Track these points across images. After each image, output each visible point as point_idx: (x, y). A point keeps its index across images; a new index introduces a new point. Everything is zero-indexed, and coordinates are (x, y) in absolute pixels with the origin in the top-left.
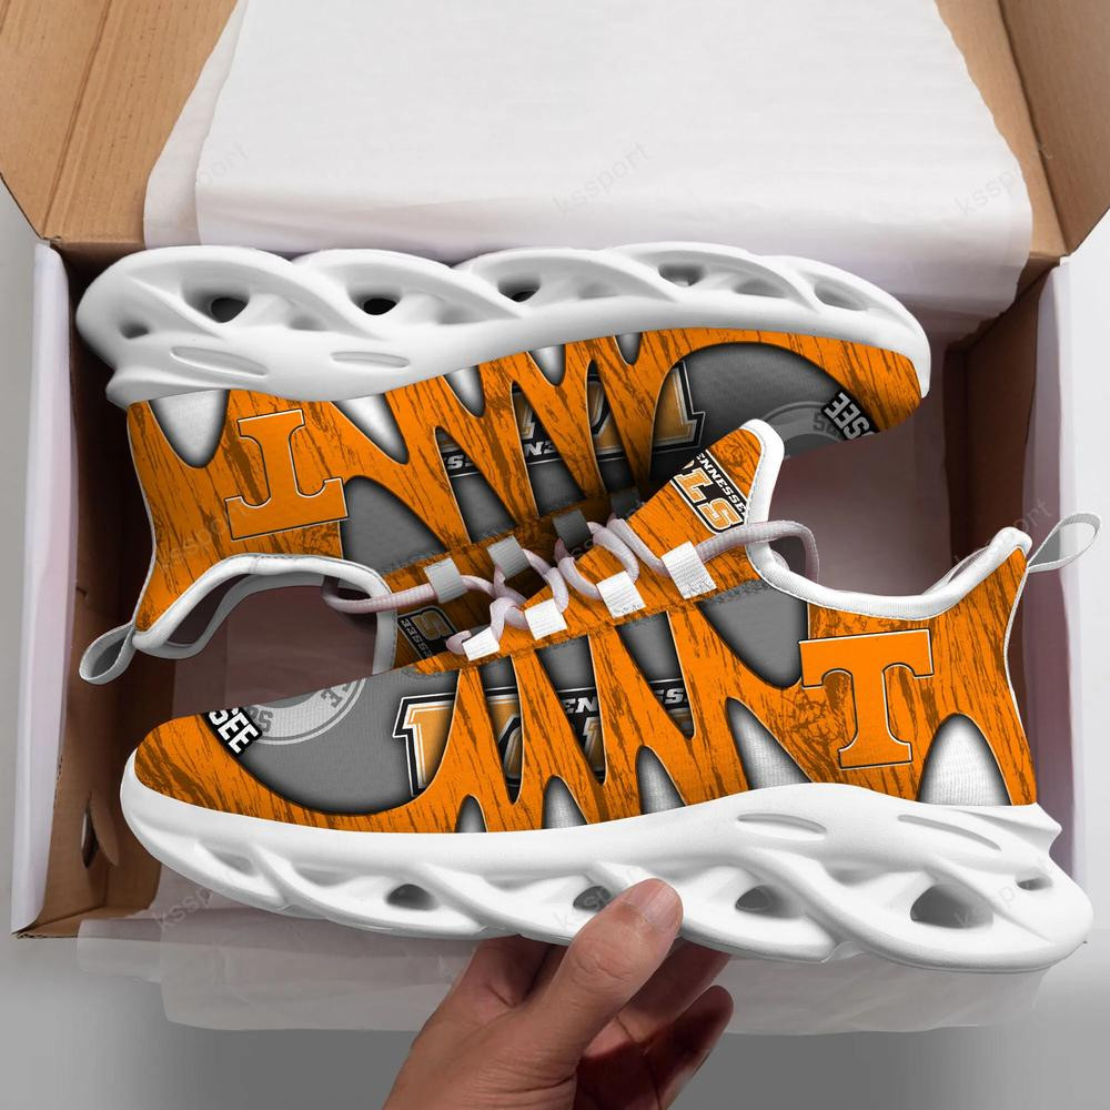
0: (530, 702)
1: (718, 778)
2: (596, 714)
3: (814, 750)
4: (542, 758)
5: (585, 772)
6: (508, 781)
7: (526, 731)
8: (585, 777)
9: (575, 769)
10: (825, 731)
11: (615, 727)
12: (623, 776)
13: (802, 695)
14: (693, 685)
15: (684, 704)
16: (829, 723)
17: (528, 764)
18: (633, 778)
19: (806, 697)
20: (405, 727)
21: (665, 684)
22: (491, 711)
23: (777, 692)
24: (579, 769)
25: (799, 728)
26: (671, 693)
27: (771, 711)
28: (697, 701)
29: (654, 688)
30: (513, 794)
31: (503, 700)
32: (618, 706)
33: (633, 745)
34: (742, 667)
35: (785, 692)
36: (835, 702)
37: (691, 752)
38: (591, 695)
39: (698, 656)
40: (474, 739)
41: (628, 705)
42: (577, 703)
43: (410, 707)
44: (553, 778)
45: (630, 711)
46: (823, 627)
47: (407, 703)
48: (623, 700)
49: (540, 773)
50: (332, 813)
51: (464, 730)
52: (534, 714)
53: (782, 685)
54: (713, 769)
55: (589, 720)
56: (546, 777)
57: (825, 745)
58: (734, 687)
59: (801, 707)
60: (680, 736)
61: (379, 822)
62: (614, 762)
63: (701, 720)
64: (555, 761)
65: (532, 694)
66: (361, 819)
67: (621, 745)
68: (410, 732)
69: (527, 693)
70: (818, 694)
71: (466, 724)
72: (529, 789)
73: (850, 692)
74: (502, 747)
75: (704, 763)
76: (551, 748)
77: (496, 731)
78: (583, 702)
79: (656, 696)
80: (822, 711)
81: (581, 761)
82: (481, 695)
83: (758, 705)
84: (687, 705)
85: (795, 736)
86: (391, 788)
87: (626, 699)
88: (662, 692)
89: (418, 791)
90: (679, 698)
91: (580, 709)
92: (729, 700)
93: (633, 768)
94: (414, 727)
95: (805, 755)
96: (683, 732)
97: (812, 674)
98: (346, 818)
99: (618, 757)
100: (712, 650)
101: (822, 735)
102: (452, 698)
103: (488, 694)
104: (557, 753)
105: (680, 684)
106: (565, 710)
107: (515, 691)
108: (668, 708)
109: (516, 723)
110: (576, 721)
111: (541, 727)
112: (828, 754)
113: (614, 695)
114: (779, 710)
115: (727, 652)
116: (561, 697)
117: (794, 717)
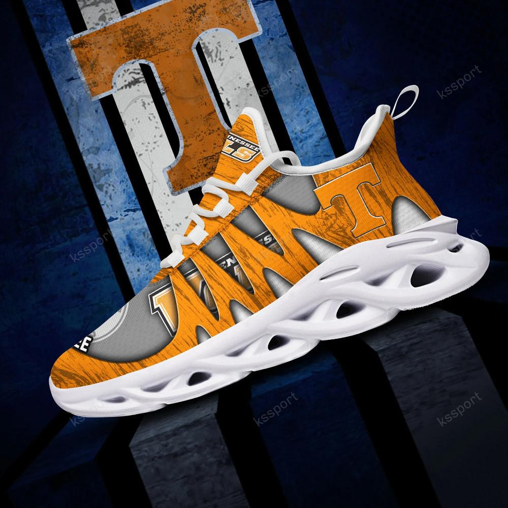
0: (206, 272)
1: (303, 267)
2: (237, 263)
3: (339, 235)
4: (222, 294)
5: (244, 292)
6: (212, 311)
7: (210, 285)
8: (245, 294)
9: (239, 293)
10: (341, 225)
11: (248, 266)
12: (262, 286)
13: (324, 214)
14: (274, 231)
15: (274, 241)
16: (342, 221)
17: (217, 300)
18: (266, 284)
19: (327, 214)
20: (155, 307)
21: (262, 236)
22: (190, 283)
23: (313, 217)
24: (241, 292)
25: (329, 229)
26: (266, 239)
27: (314, 226)
28: (279, 237)
29: (257, 240)
30: (216, 316)
31: (193, 276)
32: (246, 256)
33: (259, 270)
34: (293, 213)
35: (316, 215)
36: (341, 211)
37: (286, 261)
38: (231, 256)
39: (271, 216)
40: (188, 299)
41: (249, 253)
42: (226, 262)
43: (154, 297)
44: (231, 301)
45: (251, 255)
46: (321, 179)
47: (151, 296)
48: (246, 252)
49: (224, 301)
50: (140, 360)
51: (182, 297)
52: (209, 276)
53: (314, 213)
54: (299, 264)
55: (235, 268)
56: (228, 302)
57: (344, 231)
58: (293, 224)
59: (327, 219)
60: (279, 256)
61: (163, 355)
62: (254, 281)
63: (285, 245)
64: (228, 292)
65: (205, 268)
66: (154, 357)
67: (254, 272)
68: (158, 309)
69: (202, 268)
70: (331, 210)
71: (182, 294)
72: (223, 311)
73: (345, 204)
74: (202, 297)
75: (294, 263)
76: (224, 288)
77: (196, 292)
78: (229, 261)
79: (260, 243)
80: (336, 217)
81: (239, 287)
82: (182, 278)
83: (306, 226)
84: (275, 241)
85: (329, 233)
86: (161, 337)
87: (247, 251)
88: (262, 240)
89: (174, 334)
90: (270, 240)
91: (229, 265)
92: (293, 229)
93: (264, 280)
94: (159, 306)
95: (337, 239)
96: (279, 254)
97: (325, 202)
98: (147, 360)
99: (255, 278)
100: (275, 211)
101: (340, 228)
102: (170, 285)
103: (185, 277)
104: (228, 290)
105: (268, 233)
106: (223, 268)
107: (197, 270)
108: (267, 246)
109: (204, 284)
110: (230, 271)
111: (215, 281)
112: (347, 234)
113: (241, 251)
114: (317, 225)
115: (283, 209)
116: (218, 263)
117: (325, 225)
